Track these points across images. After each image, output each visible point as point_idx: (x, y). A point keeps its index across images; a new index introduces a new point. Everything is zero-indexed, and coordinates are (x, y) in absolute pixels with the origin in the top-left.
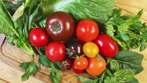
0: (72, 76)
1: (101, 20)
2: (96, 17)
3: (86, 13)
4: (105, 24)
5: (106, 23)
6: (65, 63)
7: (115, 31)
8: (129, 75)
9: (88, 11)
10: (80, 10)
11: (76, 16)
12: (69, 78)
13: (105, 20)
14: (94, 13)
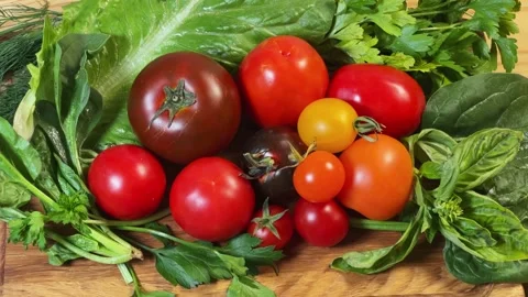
0: (316, 277)
1: (308, 27)
2: (289, 28)
3: (250, 29)
4: (332, 35)
5: (334, 31)
6: (267, 221)
7: (375, 41)
8: (504, 142)
9: (251, 20)
10: (225, 28)
11: (220, 54)
12: (310, 285)
13: (323, 22)
14: (275, 18)
